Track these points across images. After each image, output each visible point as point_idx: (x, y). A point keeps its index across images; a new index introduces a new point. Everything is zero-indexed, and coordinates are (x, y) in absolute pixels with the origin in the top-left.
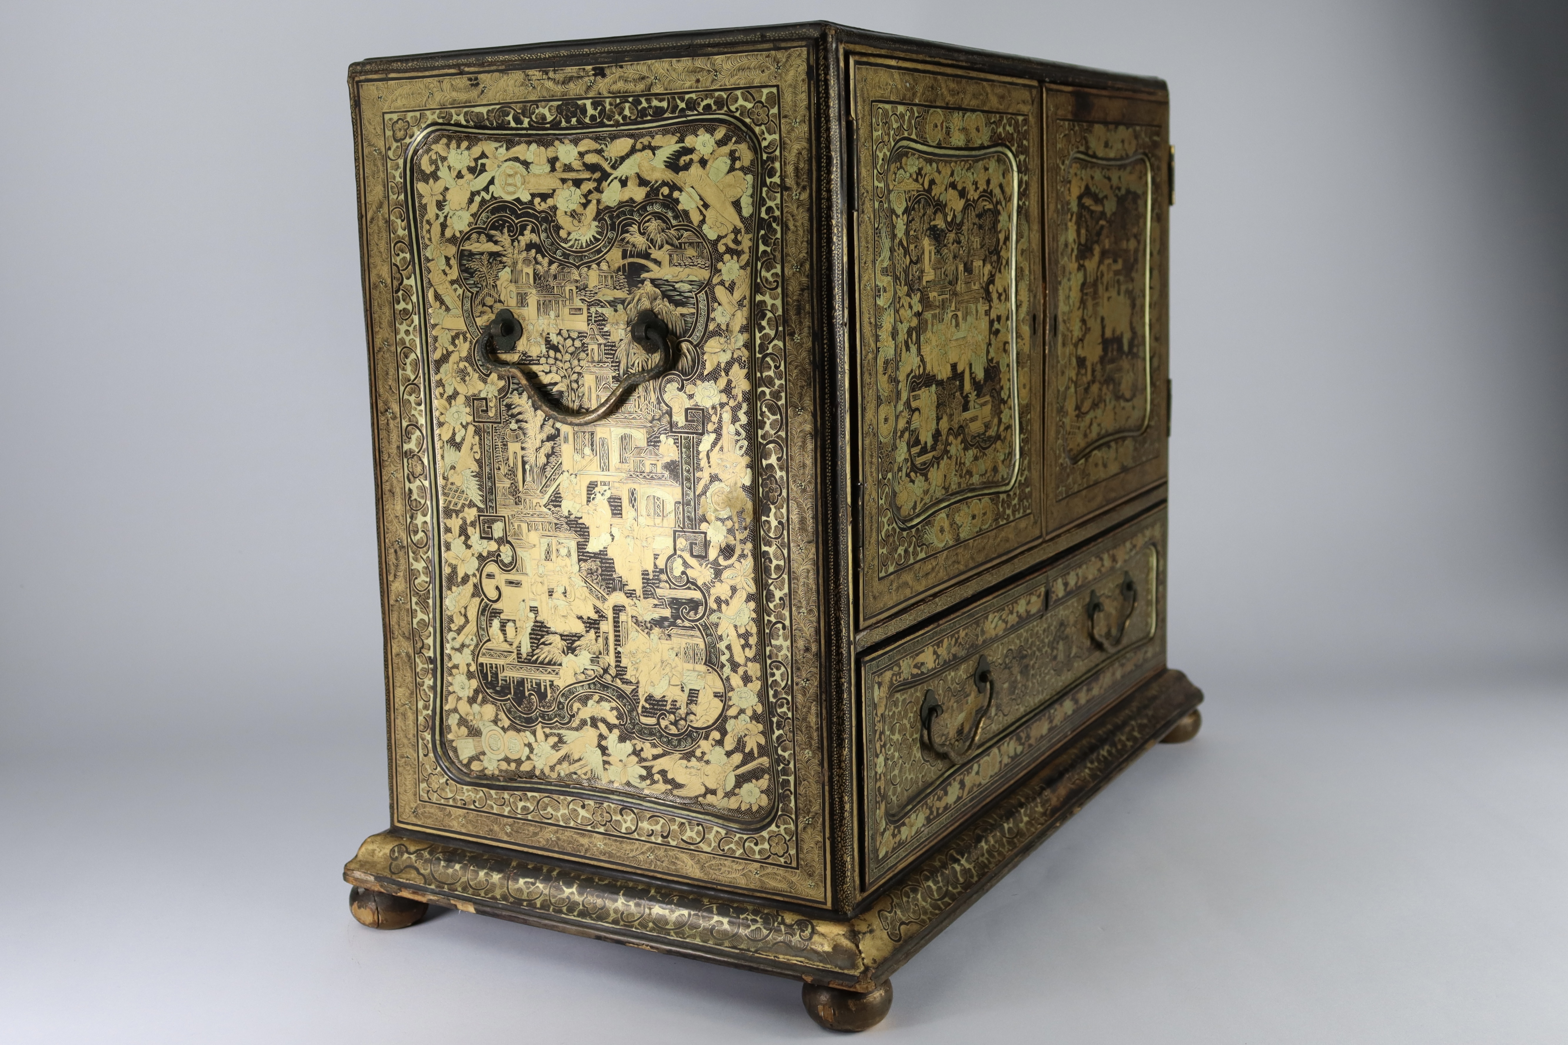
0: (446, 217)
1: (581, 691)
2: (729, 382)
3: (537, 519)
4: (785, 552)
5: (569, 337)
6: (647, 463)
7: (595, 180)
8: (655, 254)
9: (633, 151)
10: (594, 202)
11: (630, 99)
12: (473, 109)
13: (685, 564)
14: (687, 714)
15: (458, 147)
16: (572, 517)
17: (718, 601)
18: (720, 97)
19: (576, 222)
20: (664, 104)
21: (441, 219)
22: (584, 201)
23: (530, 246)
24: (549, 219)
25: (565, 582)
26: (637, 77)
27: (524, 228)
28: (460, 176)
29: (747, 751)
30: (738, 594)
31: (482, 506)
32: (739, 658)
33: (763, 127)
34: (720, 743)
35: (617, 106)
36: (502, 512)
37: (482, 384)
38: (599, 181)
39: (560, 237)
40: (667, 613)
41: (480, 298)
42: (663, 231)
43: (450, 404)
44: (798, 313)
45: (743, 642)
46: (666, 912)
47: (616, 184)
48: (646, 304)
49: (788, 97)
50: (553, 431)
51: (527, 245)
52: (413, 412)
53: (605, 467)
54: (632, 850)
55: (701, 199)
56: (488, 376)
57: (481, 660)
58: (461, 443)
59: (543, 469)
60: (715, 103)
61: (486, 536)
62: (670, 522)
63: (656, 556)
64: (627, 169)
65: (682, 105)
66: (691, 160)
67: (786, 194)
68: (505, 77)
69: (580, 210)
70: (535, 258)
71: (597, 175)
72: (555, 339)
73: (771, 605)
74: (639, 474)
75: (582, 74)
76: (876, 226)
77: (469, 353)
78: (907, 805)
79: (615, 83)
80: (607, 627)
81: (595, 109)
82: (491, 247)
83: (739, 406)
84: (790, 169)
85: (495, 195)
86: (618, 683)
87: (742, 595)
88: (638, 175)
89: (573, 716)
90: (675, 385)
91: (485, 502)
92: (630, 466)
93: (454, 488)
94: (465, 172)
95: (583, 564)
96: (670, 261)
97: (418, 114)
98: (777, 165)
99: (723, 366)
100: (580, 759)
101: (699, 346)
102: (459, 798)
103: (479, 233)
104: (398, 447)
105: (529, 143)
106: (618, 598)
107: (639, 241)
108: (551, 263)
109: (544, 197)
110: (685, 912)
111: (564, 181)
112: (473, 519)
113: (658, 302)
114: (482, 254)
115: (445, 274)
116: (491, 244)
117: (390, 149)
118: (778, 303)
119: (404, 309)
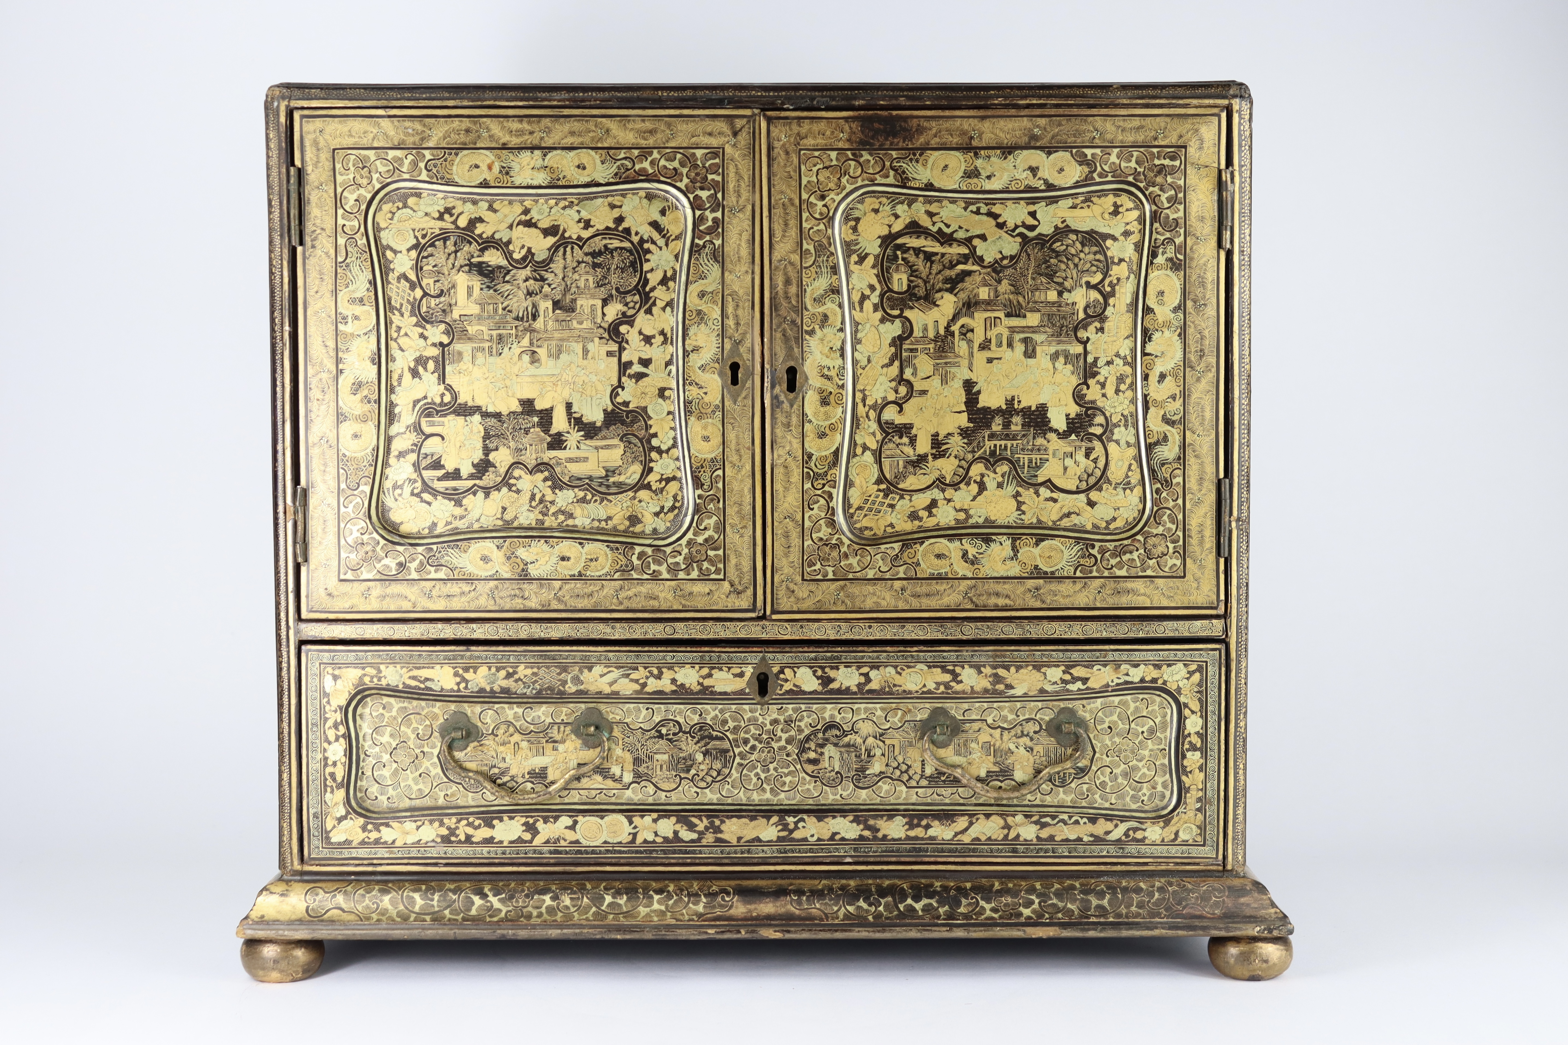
76: (340, 259)
78: (406, 810)
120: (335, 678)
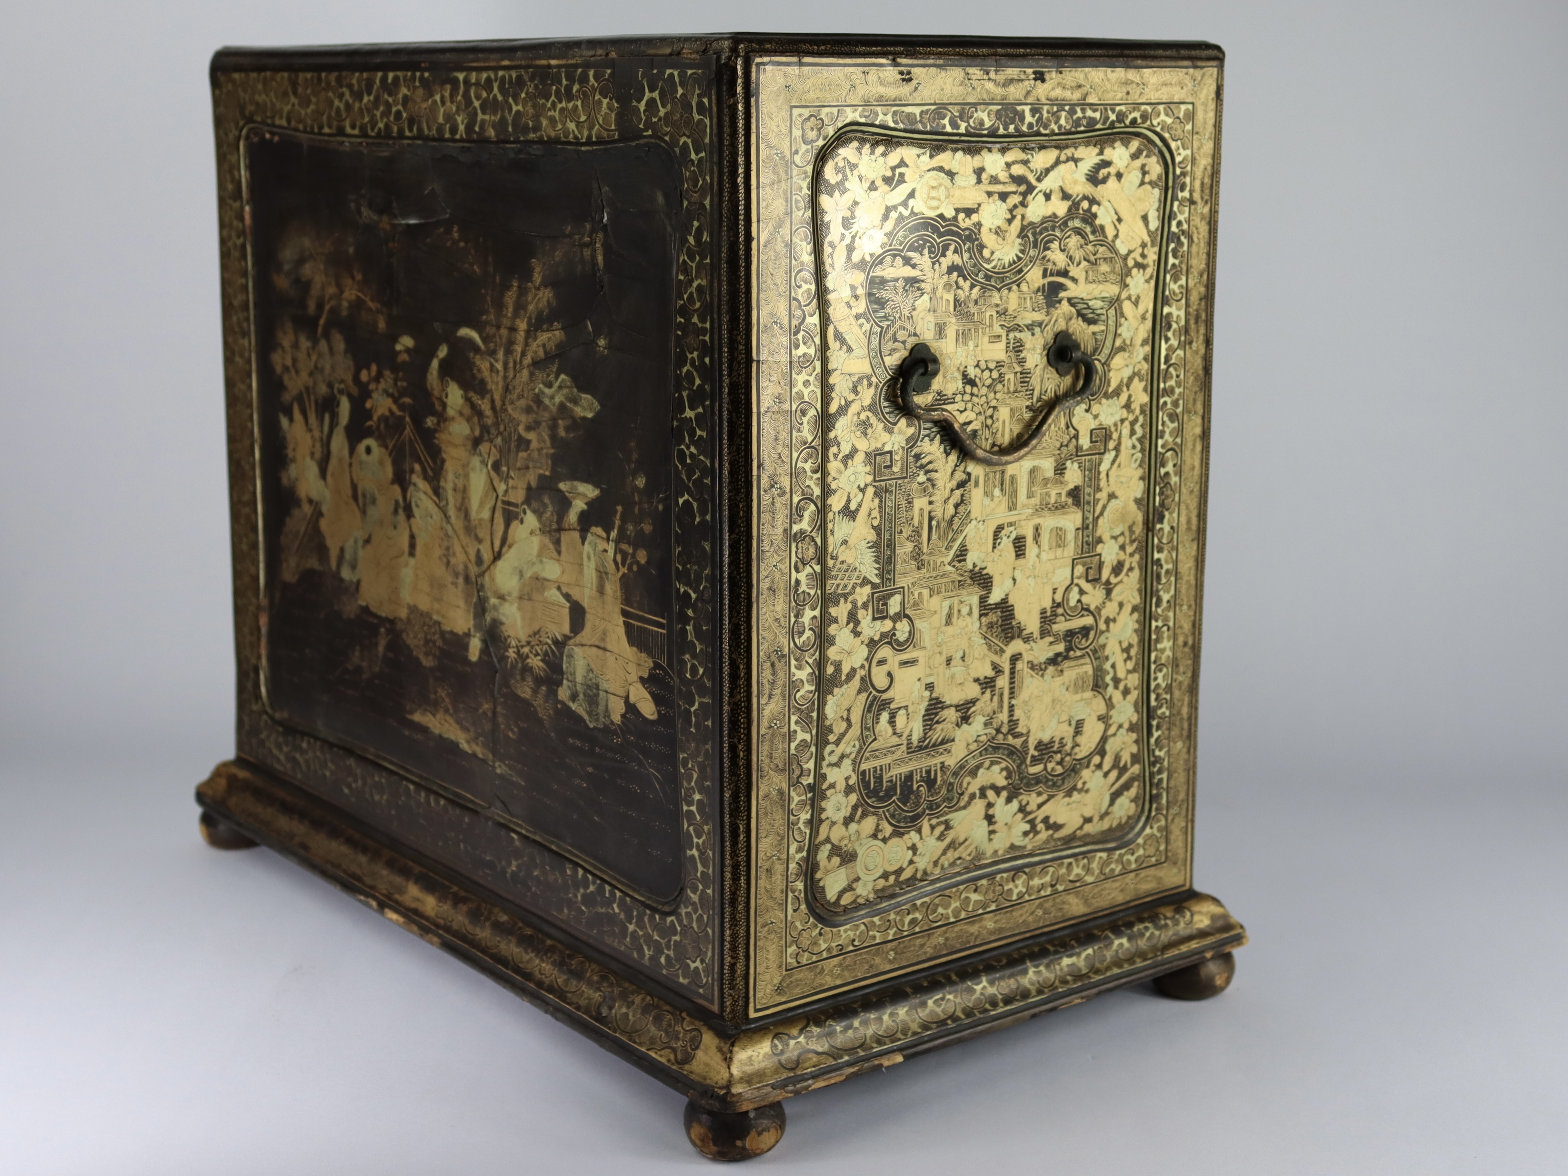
0: (854, 237)
1: (972, 763)
2: (1130, 396)
3: (940, 581)
4: (1174, 554)
5: (987, 368)
6: (1053, 494)
7: (1021, 194)
8: (1074, 271)
9: (1057, 162)
10: (1019, 217)
11: (1067, 108)
12: (903, 109)
13: (1082, 592)
14: (1073, 748)
15: (872, 153)
16: (977, 569)
17: (1108, 621)
18: (1145, 111)
19: (1000, 240)
20: (1097, 115)
21: (848, 240)
22: (1009, 216)
23: (952, 269)
24: (972, 237)
25: (964, 645)
26: (1074, 84)
27: (946, 248)
28: (873, 187)
29: (1122, 764)
30: (1124, 609)
31: (877, 580)
32: (1121, 674)
33: (1179, 143)
34: (1099, 766)
35: (1054, 114)
36: (901, 582)
37: (887, 435)
38: (1025, 195)
39: (983, 257)
40: (1060, 648)
41: (891, 333)
42: (1081, 247)
43: (846, 466)
44: (1197, 322)
45: (1125, 655)
46: (1074, 959)
47: (1041, 197)
48: (1061, 325)
49: (1200, 115)
50: (964, 476)
51: (948, 268)
52: (808, 482)
53: (1012, 507)
54: (1022, 915)
55: (1116, 213)
56: (895, 424)
57: (864, 767)
58: (857, 510)
59: (951, 522)
60: (1142, 116)
61: (880, 615)
62: (1070, 551)
63: (1055, 591)
64: (1050, 183)
65: (1113, 117)
66: (1109, 174)
67: (1193, 207)
68: (943, 73)
69: (1005, 226)
70: (956, 282)
71: (1023, 188)
72: (972, 372)
73: (1159, 611)
74: (1045, 507)
75: (1023, 77)
77: (873, 400)
79: (1053, 89)
80: (1003, 682)
81: (1033, 116)
82: (908, 272)
83: (1136, 420)
84: (1197, 184)
85: (916, 210)
86: (1010, 740)
87: (1128, 608)
88: (1062, 189)
89: (962, 794)
90: (1084, 406)
91: (881, 576)
92: (1035, 501)
93: (844, 566)
94: (879, 183)
95: (984, 619)
96: (1086, 279)
97: (835, 110)
98: (1188, 180)
99: (1125, 381)
100: (966, 840)
101: (1106, 364)
102: (834, 945)
103: (894, 256)
104: (785, 530)
105: (955, 150)
106: (1017, 646)
107: (1058, 258)
108: (972, 286)
109: (969, 212)
111: (990, 194)
112: (865, 599)
113: (1073, 321)
114: (897, 280)
115: (849, 306)
116: (908, 268)
117: (796, 152)
118: (1182, 313)
119: (804, 355)
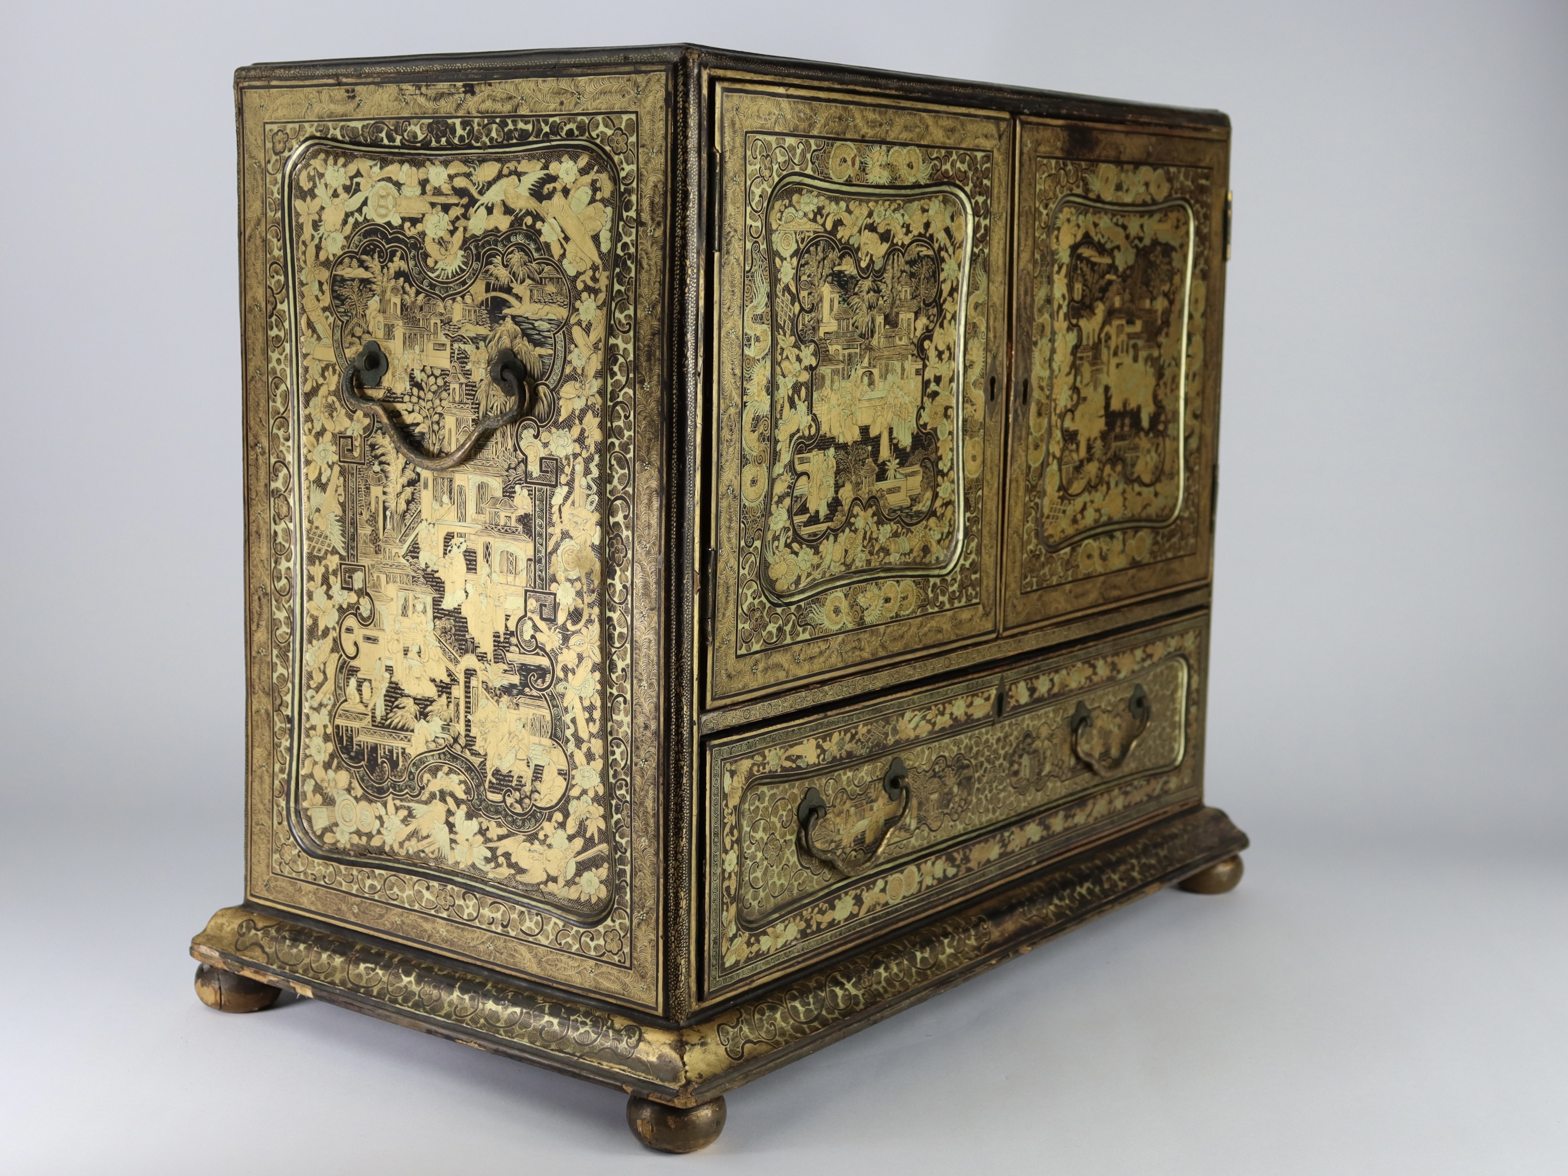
0: (321, 238)
1: (432, 761)
2: (583, 431)
3: (395, 571)
4: (629, 619)
5: (433, 374)
6: (502, 515)
7: (463, 206)
8: (517, 289)
9: (500, 176)
10: (461, 229)
11: (498, 120)
12: (349, 123)
13: (536, 628)
14: (532, 792)
15: (335, 163)
16: (429, 570)
17: (565, 669)
18: (582, 122)
19: (443, 250)
20: (529, 127)
21: (316, 241)
22: (451, 228)
23: (399, 274)
24: (417, 245)
25: (420, 641)
26: (505, 96)
27: (393, 254)
28: (335, 195)
29: (588, 835)
30: (584, 662)
31: (344, 553)
32: (584, 734)
33: (622, 156)
34: (562, 825)
35: (485, 126)
36: (364, 561)
37: (349, 421)
38: (467, 207)
39: (427, 266)
40: (516, 679)
41: (349, 327)
42: (525, 264)
43: (318, 441)
44: (649, 360)
45: (587, 715)
46: (499, 1008)
47: (483, 211)
48: (506, 342)
49: (646, 126)
50: (414, 476)
51: (396, 273)
52: (281, 448)
53: (462, 518)
54: (473, 939)
55: (563, 231)
56: (354, 412)
57: (338, 721)
58: (326, 484)
59: (403, 516)
60: (578, 128)
61: (347, 587)
62: (522, 580)
63: (507, 617)
64: (493, 196)
65: (546, 129)
66: (555, 188)
67: (641, 229)
68: (380, 90)
69: (447, 237)
70: (403, 287)
71: (465, 201)
72: (419, 376)
73: (614, 677)
74: (493, 527)
75: (453, 90)
76: (747, 268)
77: (337, 387)
78: (774, 911)
79: (483, 101)
80: (458, 691)
81: (464, 129)
82: (362, 273)
83: (590, 459)
84: (646, 203)
85: (368, 217)
86: (467, 754)
87: (587, 664)
88: (504, 203)
89: (423, 788)
90: (532, 432)
91: (347, 549)
92: (485, 518)
93: (318, 532)
94: (340, 191)
95: (438, 622)
96: (531, 297)
97: (297, 126)
98: (634, 198)
99: (577, 413)
100: (428, 836)
101: (555, 390)
102: (310, 872)
103: (351, 258)
104: (266, 485)
105: (402, 163)
106: (469, 661)
107: (502, 274)
108: (418, 293)
109: (414, 221)
110: (518, 1010)
111: (433, 205)
112: (335, 567)
113: (518, 340)
114: (353, 280)
115: (318, 300)
116: (362, 270)
117: (269, 162)
118: (630, 347)
119: (277, 336)
120: (733, 773)
